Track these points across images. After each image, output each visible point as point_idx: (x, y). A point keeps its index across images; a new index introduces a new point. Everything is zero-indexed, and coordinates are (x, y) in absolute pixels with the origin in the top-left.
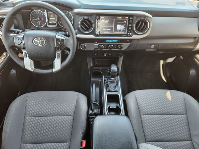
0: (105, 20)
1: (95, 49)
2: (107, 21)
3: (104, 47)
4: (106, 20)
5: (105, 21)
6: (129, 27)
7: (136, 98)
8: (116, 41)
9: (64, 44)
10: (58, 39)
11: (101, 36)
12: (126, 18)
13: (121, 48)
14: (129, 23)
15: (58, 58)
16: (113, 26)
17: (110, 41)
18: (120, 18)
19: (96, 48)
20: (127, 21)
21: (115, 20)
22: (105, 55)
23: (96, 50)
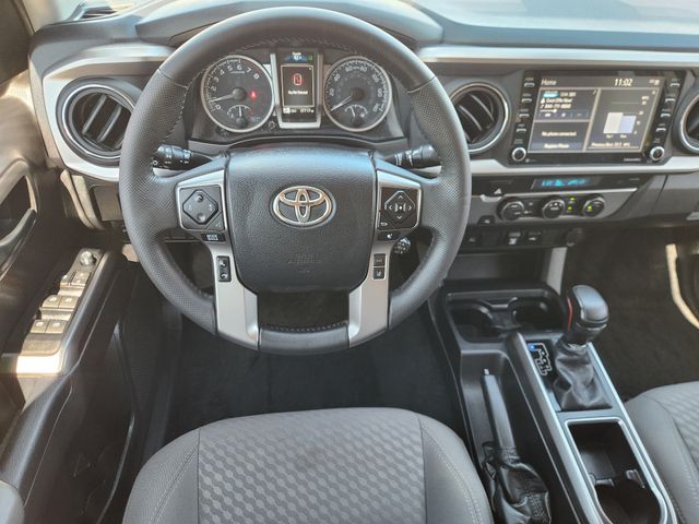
0: (559, 92)
1: (482, 219)
2: (569, 98)
3: (527, 207)
4: (563, 94)
5: (559, 97)
6: (657, 121)
7: (677, 425)
8: (582, 182)
9: (415, 211)
10: (388, 191)
11: (531, 164)
12: (652, 81)
13: (599, 208)
14: (661, 105)
15: (376, 277)
16: (589, 118)
17: (559, 183)
18: (628, 82)
19: (486, 214)
20: (652, 97)
21: (603, 92)
22: (513, 241)
23: (487, 222)
